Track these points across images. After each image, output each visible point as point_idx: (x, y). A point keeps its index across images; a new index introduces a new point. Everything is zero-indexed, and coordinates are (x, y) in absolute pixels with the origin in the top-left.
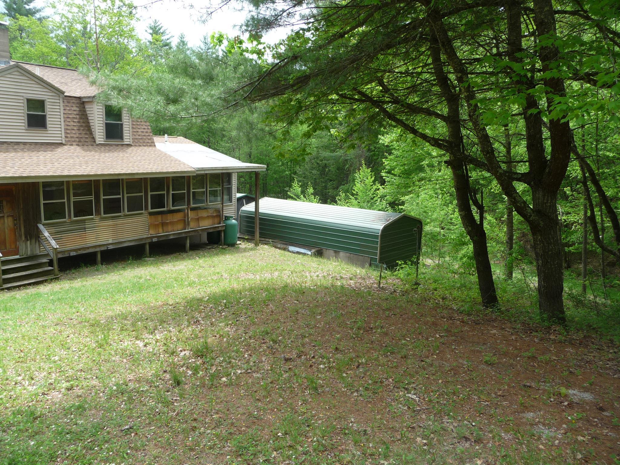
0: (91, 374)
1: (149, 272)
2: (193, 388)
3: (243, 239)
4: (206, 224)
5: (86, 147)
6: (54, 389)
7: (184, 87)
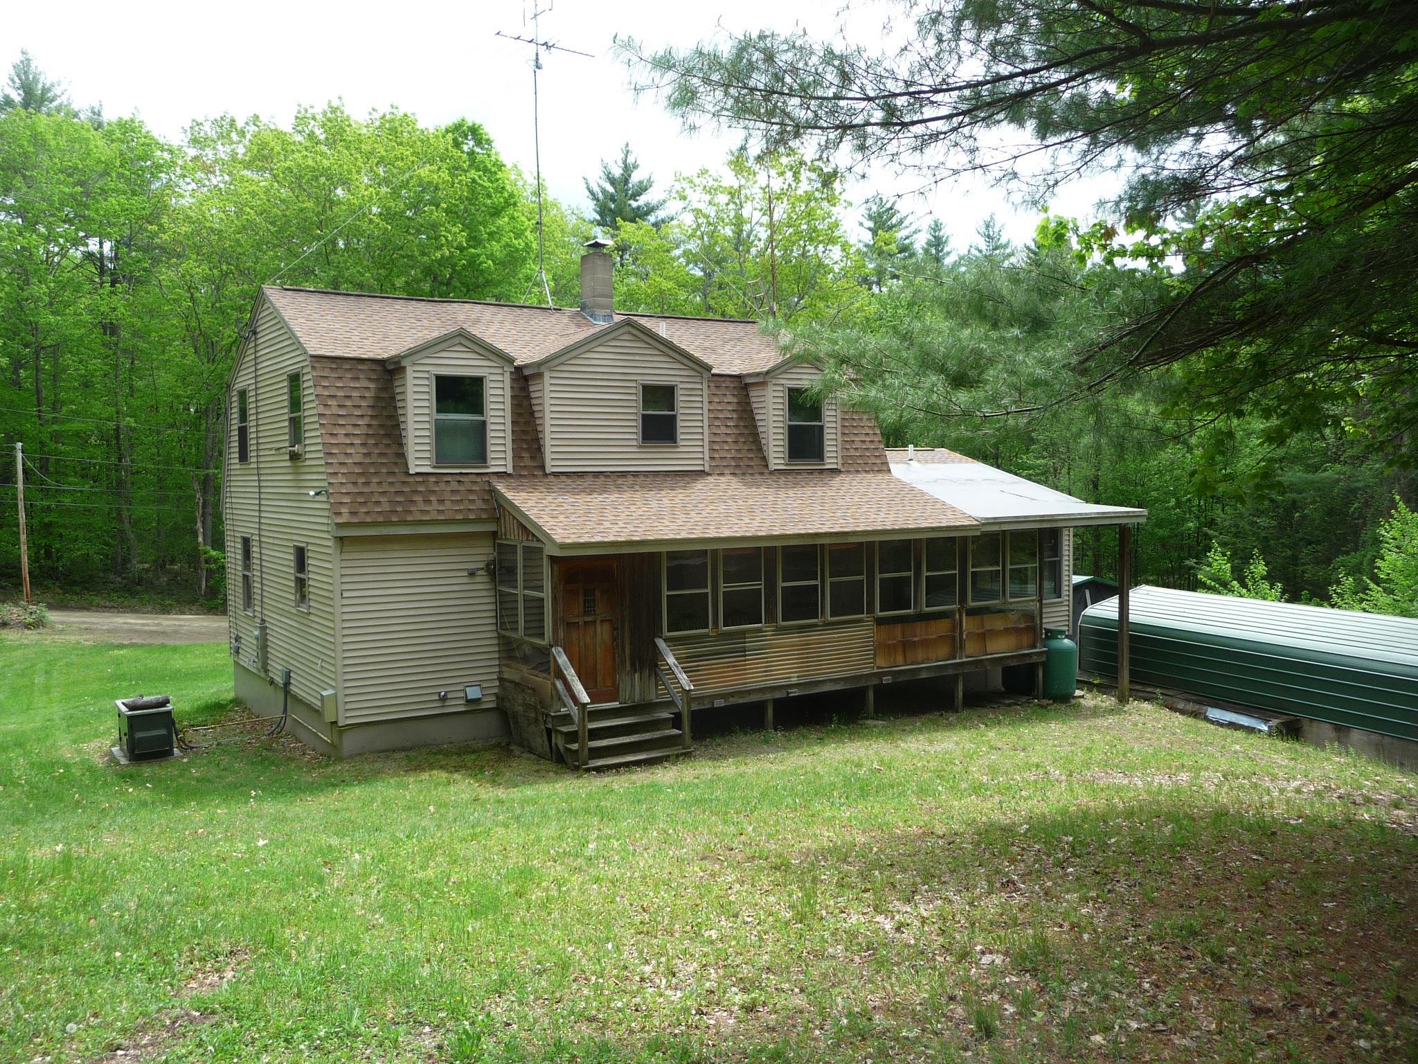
0: (789, 981)
1: (877, 753)
2: (1023, 1051)
3: (1090, 686)
4: (1001, 648)
5: (748, 478)
6: (718, 1004)
7: (982, 345)
